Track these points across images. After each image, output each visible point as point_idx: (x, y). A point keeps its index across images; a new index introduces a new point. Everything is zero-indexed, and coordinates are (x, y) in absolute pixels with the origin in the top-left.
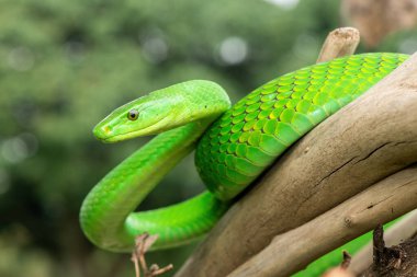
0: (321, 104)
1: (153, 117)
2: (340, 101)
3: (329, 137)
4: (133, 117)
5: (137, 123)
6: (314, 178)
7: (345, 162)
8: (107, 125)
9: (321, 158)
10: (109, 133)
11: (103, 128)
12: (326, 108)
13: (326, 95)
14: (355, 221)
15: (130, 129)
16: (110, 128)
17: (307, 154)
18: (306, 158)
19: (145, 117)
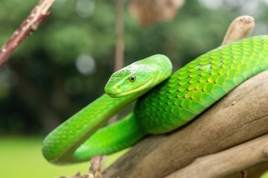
1: (143, 80)
5: (135, 84)
10: (119, 91)
11: (115, 87)
12: (245, 75)
13: (245, 65)
17: (234, 106)
18: (233, 109)
19: (139, 80)
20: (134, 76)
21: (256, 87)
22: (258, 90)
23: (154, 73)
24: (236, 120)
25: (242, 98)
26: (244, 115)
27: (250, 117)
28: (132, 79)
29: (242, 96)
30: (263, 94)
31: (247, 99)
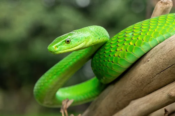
0: (155, 37)
1: (77, 43)
2: (165, 36)
3: (160, 54)
4: (68, 42)
5: (70, 45)
6: (152, 74)
7: (168, 66)
9: (156, 64)
10: (57, 49)
11: (54, 47)
12: (158, 39)
16: (57, 47)
17: (149, 62)
18: (148, 64)
20: (69, 40)
21: (162, 48)
22: (162, 50)
23: (86, 38)
24: (150, 72)
25: (153, 56)
26: (155, 68)
27: (159, 69)
28: (68, 41)
29: (154, 54)
30: (165, 52)
31: (156, 56)
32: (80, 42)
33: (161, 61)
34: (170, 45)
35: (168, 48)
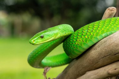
0: (102, 34)
1: (48, 37)
2: (108, 33)
4: (42, 37)
5: (44, 39)
6: (99, 57)
8: (33, 40)
9: (101, 52)
10: (34, 42)
11: (32, 41)
14: (110, 73)
15: (41, 41)
16: (34, 41)
17: (97, 50)
19: (46, 37)
21: (105, 42)
25: (100, 46)
26: (100, 54)
27: (102, 55)
30: (106, 46)
32: (51, 37)
33: (104, 50)
34: (110, 41)
35: (108, 43)
